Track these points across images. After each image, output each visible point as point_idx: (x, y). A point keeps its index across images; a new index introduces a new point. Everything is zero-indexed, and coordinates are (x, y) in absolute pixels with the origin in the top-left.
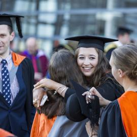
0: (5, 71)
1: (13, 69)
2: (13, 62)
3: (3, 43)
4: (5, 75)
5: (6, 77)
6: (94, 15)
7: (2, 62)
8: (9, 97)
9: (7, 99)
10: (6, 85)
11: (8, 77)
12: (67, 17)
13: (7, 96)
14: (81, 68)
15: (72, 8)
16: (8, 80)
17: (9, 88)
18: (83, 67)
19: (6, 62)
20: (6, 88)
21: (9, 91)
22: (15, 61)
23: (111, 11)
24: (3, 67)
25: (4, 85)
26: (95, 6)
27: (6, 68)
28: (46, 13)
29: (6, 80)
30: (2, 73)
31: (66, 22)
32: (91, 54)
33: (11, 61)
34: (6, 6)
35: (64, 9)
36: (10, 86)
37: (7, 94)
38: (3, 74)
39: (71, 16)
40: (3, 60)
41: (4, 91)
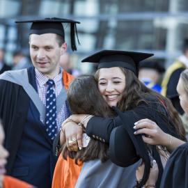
0: (51, 96)
1: (61, 94)
2: (63, 84)
3: (49, 58)
4: (50, 101)
5: (51, 103)
6: (151, 21)
7: (48, 83)
8: (53, 131)
9: (50, 134)
10: (51, 115)
11: (54, 104)
12: (113, 24)
13: (50, 130)
14: (104, 97)
15: (120, 11)
16: (54, 108)
17: (54, 119)
18: (107, 96)
19: (54, 83)
20: (51, 119)
21: (53, 123)
22: (65, 84)
23: (174, 16)
24: (49, 89)
25: (48, 115)
26: (152, 9)
27: (53, 91)
28: (84, 18)
29: (51, 107)
30: (47, 98)
31: (111, 31)
32: (115, 76)
33: (60, 82)
34: (29, 8)
35: (109, 12)
36: (55, 117)
37: (50, 127)
38: (48, 100)
39: (119, 22)
40: (50, 80)
41: (47, 122)
